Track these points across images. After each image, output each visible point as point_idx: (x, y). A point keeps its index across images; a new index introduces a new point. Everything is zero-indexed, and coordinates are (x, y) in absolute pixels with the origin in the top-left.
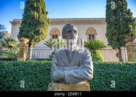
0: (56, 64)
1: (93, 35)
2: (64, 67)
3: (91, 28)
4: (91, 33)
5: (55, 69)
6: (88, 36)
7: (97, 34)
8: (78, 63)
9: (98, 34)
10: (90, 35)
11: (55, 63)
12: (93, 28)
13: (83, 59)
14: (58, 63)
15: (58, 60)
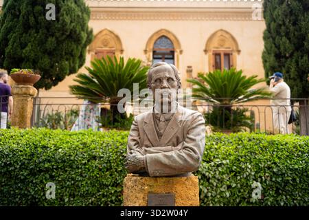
0: (134, 142)
1: (228, 55)
2: (147, 147)
3: (222, 30)
4: (222, 50)
5: (132, 151)
6: (212, 57)
7: (239, 51)
8: (175, 140)
9: (242, 53)
10: (217, 55)
11: (134, 140)
12: (227, 33)
13: (185, 132)
14: (139, 140)
15: (139, 135)
